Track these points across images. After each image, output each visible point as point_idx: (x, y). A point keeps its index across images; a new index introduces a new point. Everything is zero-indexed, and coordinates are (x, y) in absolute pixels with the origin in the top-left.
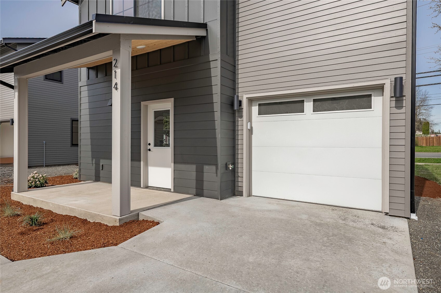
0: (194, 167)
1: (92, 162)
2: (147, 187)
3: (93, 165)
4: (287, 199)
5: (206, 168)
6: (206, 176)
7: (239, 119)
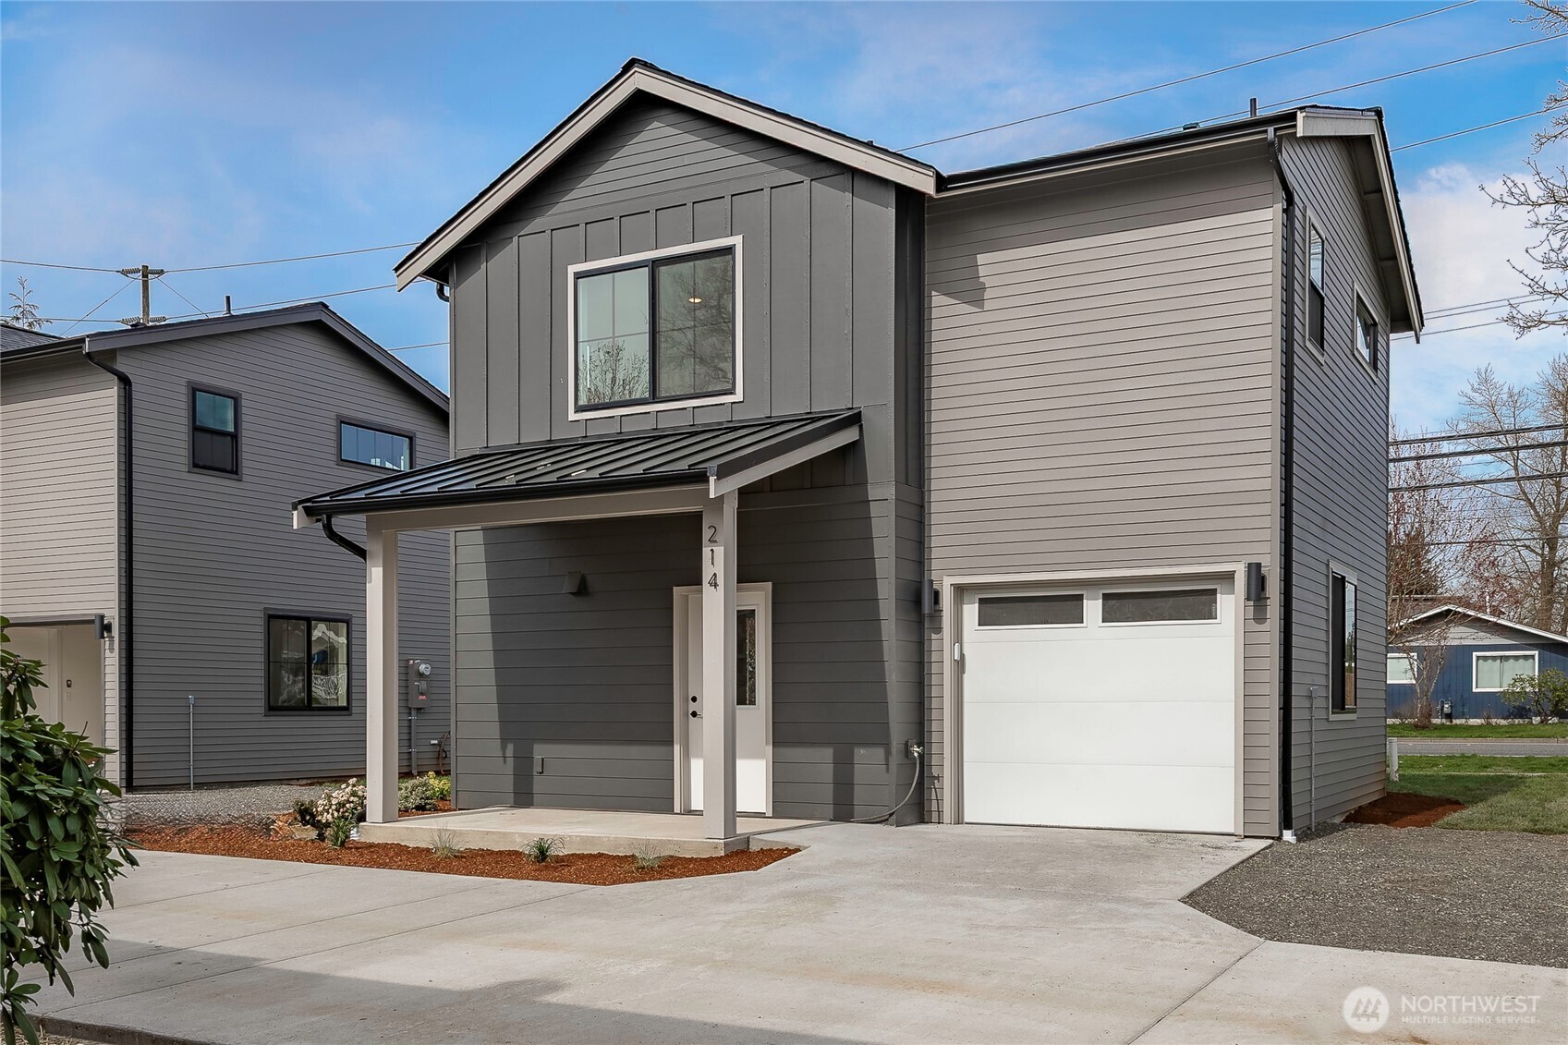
0: (828, 753)
1: (504, 753)
2: (690, 812)
3: (505, 762)
4: (1045, 824)
5: (860, 753)
6: (860, 774)
7: (934, 636)
